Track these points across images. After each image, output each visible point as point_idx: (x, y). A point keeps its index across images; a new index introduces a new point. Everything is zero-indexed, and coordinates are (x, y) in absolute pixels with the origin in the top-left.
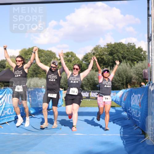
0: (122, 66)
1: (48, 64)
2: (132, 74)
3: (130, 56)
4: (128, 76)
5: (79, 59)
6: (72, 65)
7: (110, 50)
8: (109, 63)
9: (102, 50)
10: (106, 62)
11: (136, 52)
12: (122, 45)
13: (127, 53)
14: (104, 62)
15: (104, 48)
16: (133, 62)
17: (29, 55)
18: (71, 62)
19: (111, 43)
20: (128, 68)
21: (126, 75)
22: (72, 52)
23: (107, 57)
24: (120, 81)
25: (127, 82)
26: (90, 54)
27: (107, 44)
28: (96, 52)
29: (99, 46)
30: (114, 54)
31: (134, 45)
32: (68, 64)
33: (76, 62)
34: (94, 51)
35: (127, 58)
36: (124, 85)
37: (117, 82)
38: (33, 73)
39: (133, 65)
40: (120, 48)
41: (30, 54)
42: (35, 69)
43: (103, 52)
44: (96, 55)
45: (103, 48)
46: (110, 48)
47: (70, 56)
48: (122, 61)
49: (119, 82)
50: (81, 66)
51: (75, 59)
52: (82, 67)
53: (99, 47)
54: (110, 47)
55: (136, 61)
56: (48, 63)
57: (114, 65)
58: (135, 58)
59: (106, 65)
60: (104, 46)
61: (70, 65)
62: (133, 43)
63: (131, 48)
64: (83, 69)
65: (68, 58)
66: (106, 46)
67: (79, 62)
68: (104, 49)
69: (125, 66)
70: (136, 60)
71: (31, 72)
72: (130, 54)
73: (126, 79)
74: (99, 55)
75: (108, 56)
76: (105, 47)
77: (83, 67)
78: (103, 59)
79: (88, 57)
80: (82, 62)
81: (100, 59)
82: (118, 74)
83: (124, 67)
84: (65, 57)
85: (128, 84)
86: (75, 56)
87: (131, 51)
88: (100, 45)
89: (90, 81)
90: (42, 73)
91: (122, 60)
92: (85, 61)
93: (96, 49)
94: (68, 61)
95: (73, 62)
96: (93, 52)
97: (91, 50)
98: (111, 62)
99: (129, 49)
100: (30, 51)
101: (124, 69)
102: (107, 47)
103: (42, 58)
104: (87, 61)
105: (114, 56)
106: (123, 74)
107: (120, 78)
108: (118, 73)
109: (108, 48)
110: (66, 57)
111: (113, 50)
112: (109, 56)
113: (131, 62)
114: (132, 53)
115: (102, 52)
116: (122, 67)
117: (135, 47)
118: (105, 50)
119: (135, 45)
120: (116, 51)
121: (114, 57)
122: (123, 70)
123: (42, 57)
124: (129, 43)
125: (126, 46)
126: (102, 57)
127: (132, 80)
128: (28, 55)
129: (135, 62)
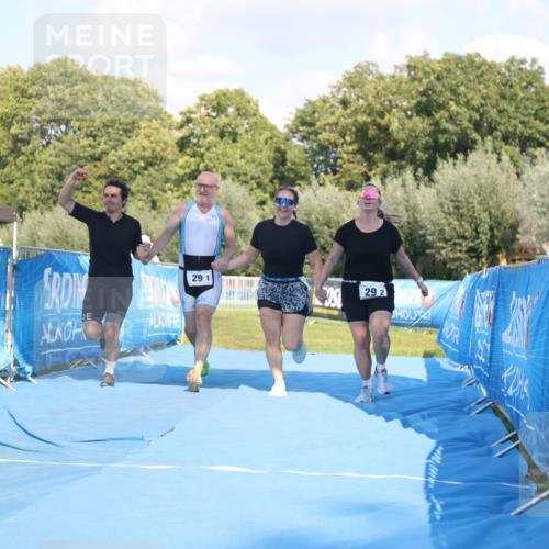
0: (473, 166)
1: (123, 143)
2: (518, 206)
3: (513, 122)
4: (503, 213)
5: (273, 128)
6: (239, 151)
7: (421, 89)
8: (414, 153)
9: (385, 89)
10: (402, 145)
11: (543, 101)
12: (479, 68)
13: (504, 105)
14: (389, 146)
15: (393, 77)
16: (531, 150)
17: (33, 99)
18: (235, 137)
19: (426, 55)
20: (502, 179)
21: (493, 211)
22: (241, 93)
23: (406, 121)
24: (464, 237)
25: (497, 242)
26: (328, 105)
27: (411, 58)
28: (354, 97)
29: (371, 67)
30: (441, 107)
31: (535, 68)
32: (221, 146)
33: (257, 137)
34: (345, 89)
35: (502, 128)
36: (479, 258)
37: (446, 241)
38: (53, 186)
39: (528, 165)
40: (470, 81)
41: (39, 96)
42: (63, 167)
43: (391, 97)
44: (353, 108)
45: (388, 80)
46: (420, 80)
47: (231, 110)
48: (474, 142)
49: (455, 244)
50: (284, 162)
51: (255, 123)
52: (289, 164)
53: (371, 73)
54: (420, 74)
55: (541, 145)
56: (124, 139)
57: (439, 160)
58: (539, 132)
59: (402, 158)
60: (396, 67)
61: (230, 151)
62: (534, 61)
63: (524, 84)
64: (292, 175)
65: (223, 120)
66: (401, 71)
67: (271, 138)
68: (396, 81)
69: (489, 168)
70: (542, 139)
71: (46, 181)
72: (517, 108)
73: (491, 229)
74: (369, 111)
75: (410, 117)
76: (398, 73)
77: (294, 163)
78: (385, 130)
79: (316, 115)
80: (287, 140)
81: (372, 132)
82: (451, 205)
83: (484, 171)
84: (208, 115)
85: (500, 256)
86: (257, 110)
87: (521, 95)
88: (374, 64)
89: (323, 232)
90: (96, 188)
91: (478, 138)
92: (304, 138)
93: (354, 80)
94: (222, 135)
95: (244, 139)
96: (340, 96)
97: (330, 86)
98: (426, 149)
99: (511, 86)
100: (40, 81)
101: (483, 181)
102: (405, 74)
103: (99, 114)
104: (312, 137)
105: (437, 117)
106: (477, 207)
107: (461, 226)
108: (452, 201)
109: (413, 79)
110: (214, 114)
111: (434, 92)
112: (416, 119)
113: (518, 149)
114: (528, 103)
115: (383, 99)
116: (474, 171)
117: (540, 80)
118: (399, 88)
119: (541, 70)
120: (448, 94)
121: (437, 124)
122: (480, 186)
123: (95, 111)
124: (512, 61)
125: (499, 73)
126: (383, 122)
127: (518, 236)
128: (30, 97)
129: (539, 151)
